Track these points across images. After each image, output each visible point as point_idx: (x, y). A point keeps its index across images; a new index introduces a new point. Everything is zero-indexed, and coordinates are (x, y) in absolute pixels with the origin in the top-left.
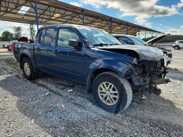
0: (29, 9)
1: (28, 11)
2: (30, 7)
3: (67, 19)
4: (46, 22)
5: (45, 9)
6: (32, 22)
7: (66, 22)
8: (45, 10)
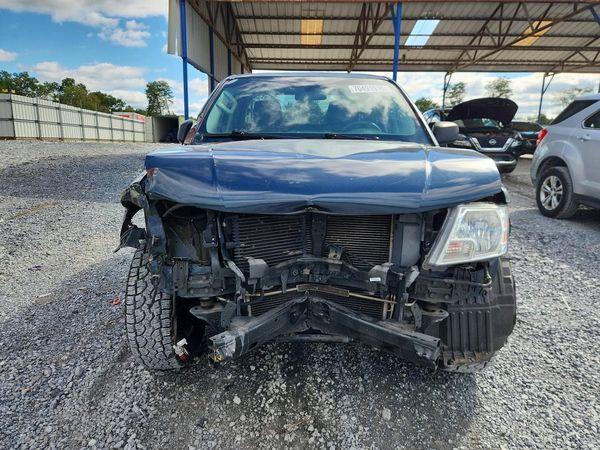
0: (437, 27)
1: (434, 34)
2: (436, 18)
3: (589, 36)
4: (486, 59)
5: (489, 14)
6: (451, 64)
7: (582, 49)
8: (488, 20)
